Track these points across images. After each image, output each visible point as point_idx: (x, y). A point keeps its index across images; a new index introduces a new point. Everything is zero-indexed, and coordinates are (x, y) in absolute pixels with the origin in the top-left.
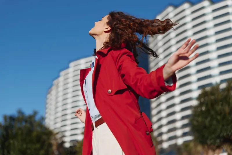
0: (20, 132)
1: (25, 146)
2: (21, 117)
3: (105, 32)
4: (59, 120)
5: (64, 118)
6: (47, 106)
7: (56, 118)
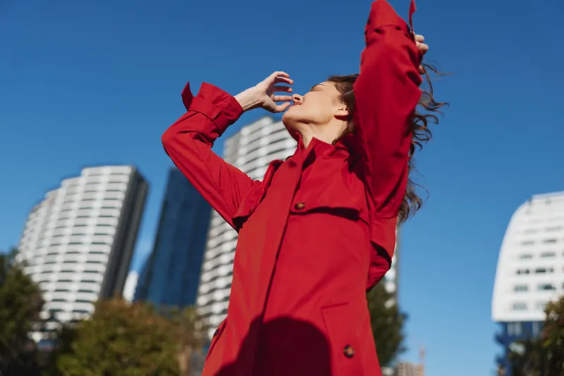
3: (338, 117)
4: (40, 260)
5: (51, 258)
6: (26, 231)
7: (36, 256)
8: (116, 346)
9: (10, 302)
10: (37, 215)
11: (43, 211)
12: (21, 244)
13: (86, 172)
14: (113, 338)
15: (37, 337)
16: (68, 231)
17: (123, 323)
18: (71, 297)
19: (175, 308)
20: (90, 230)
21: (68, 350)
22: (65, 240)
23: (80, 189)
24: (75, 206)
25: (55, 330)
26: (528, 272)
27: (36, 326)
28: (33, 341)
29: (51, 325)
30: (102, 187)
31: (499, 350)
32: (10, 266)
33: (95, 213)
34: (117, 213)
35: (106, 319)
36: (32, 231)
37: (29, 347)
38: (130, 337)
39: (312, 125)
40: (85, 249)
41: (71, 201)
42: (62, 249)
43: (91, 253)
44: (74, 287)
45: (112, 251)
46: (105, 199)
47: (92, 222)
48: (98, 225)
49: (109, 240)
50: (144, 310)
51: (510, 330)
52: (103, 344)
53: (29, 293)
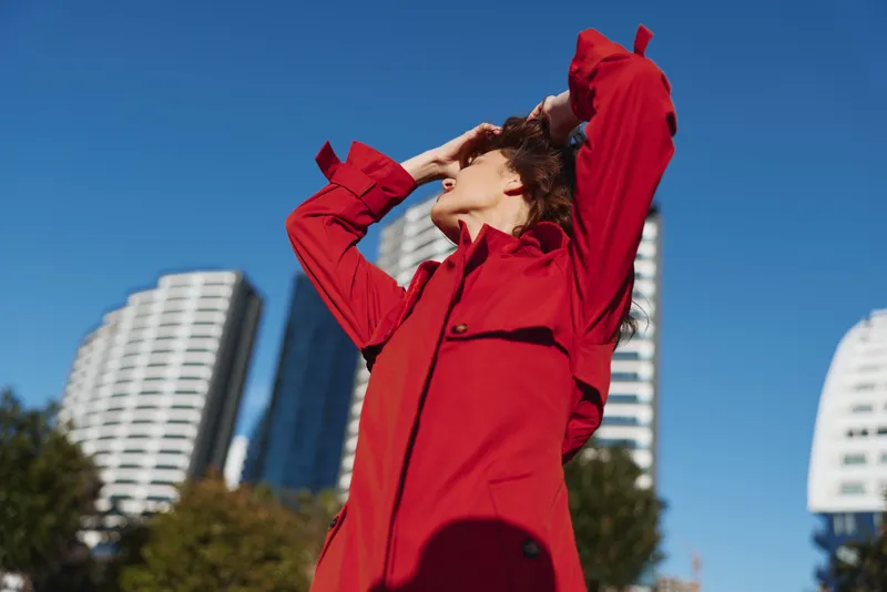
2: (9, 410)
4: (97, 419)
5: (112, 416)
6: (74, 375)
7: (90, 414)
8: (210, 553)
9: (48, 484)
10: (92, 349)
11: (99, 343)
12: (66, 394)
13: (166, 281)
14: (205, 540)
15: (92, 539)
16: (138, 374)
17: (222, 517)
18: (144, 476)
19: (305, 493)
20: (172, 372)
21: (137, 560)
22: (134, 388)
23: (157, 308)
24: (150, 334)
25: (117, 528)
26: (865, 433)
27: (89, 521)
28: (84, 545)
29: (112, 521)
30: (190, 305)
31: (820, 558)
32: (47, 429)
33: (179, 345)
34: (213, 345)
35: (196, 511)
36: (84, 374)
37: (78, 554)
38: (232, 539)
40: (165, 401)
41: (142, 328)
42: (130, 402)
43: (175, 407)
44: (148, 461)
45: (206, 404)
46: (196, 323)
47: (176, 359)
48: (186, 364)
49: (203, 387)
50: (255, 498)
51: (838, 526)
52: (191, 550)
53: (77, 471)
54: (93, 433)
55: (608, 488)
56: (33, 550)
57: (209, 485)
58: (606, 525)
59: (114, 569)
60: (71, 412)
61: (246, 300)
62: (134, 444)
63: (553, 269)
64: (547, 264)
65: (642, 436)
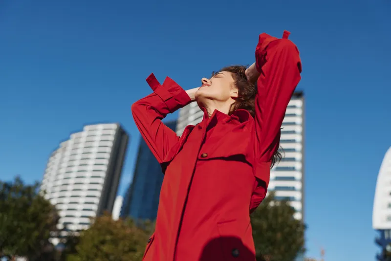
0: (13, 205)
1: (15, 223)
2: (19, 185)
3: (233, 98)
4: (57, 189)
5: (64, 188)
7: (54, 186)
8: (105, 248)
9: (35, 218)
10: (55, 158)
11: (58, 156)
12: (44, 178)
13: (87, 128)
14: (103, 242)
15: (55, 241)
16: (75, 169)
17: (111, 234)
18: (78, 214)
19: (147, 221)
20: (90, 168)
21: (74, 251)
22: (73, 175)
23: (83, 140)
24: (80, 151)
25: (65, 237)
27: (54, 233)
28: (52, 244)
29: (64, 234)
30: (97, 139)
31: (378, 250)
32: (34, 194)
33: (93, 156)
34: (107, 156)
35: (99, 230)
36: (52, 169)
37: (49, 248)
38: (115, 242)
39: (215, 101)
40: (87, 181)
41: (77, 149)
42: (72, 181)
43: (91, 183)
44: (79, 207)
45: (105, 182)
46: (100, 147)
47: (91, 162)
48: (95, 164)
49: (103, 174)
50: (126, 223)
51: (386, 236)
52: (97, 247)
53: (49, 211)
54: (56, 195)
55: (280, 220)
56: (29, 247)
57: (105, 218)
58: (279, 236)
59: (64, 255)
60: (46, 186)
61: (121, 136)
62: (74, 200)
63: (245, 129)
64: (242, 127)
65: (297, 195)
